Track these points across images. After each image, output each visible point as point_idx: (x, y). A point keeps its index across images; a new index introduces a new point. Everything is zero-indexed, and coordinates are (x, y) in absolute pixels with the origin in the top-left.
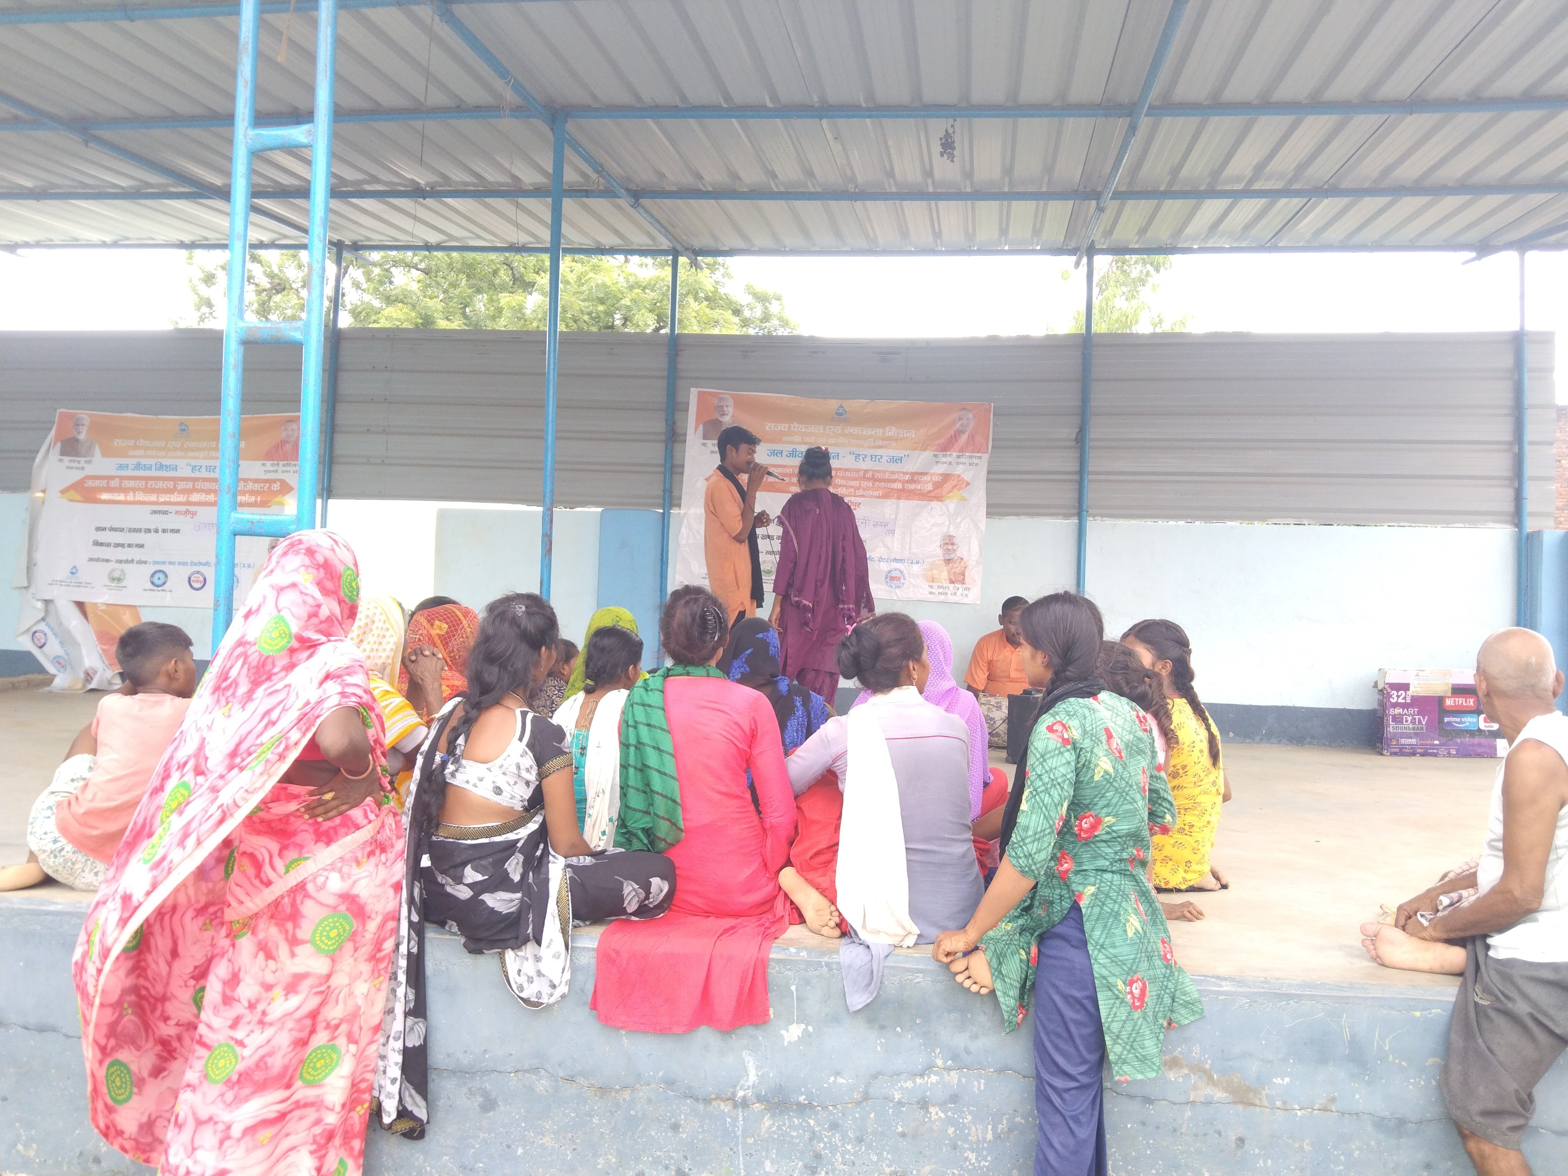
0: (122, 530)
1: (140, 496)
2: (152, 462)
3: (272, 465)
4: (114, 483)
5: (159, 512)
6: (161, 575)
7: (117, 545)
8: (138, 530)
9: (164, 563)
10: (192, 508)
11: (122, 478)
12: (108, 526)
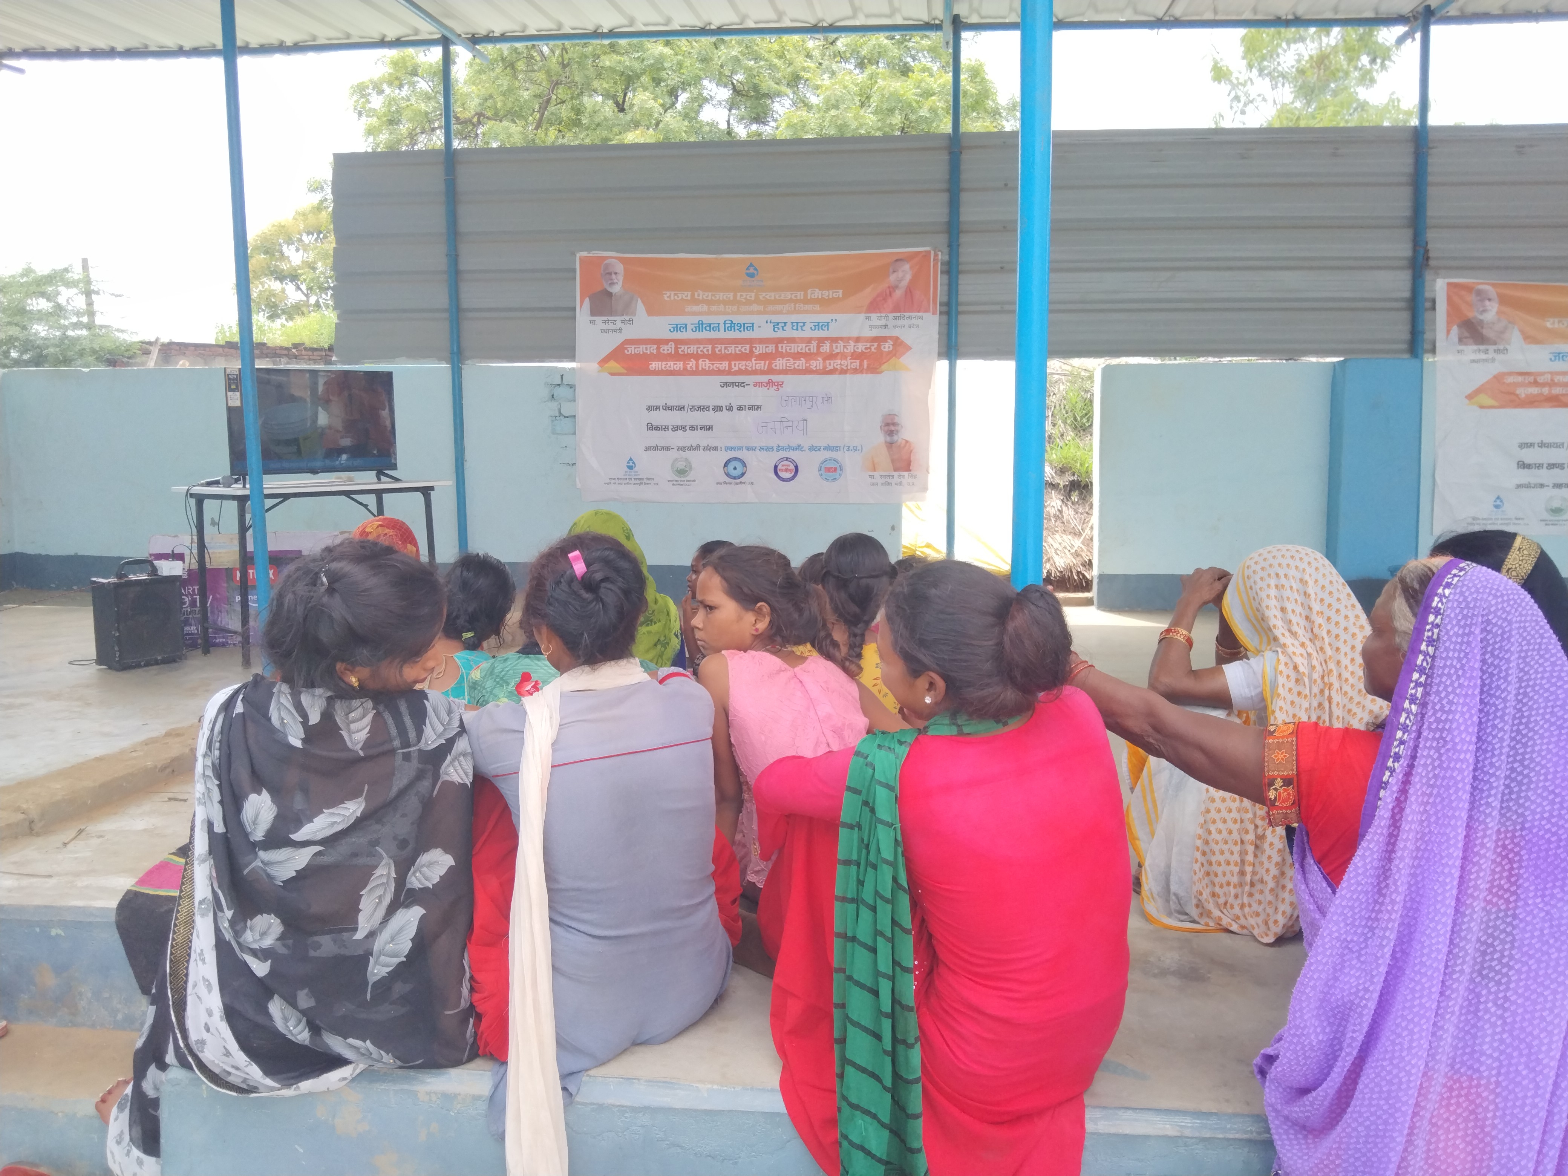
0: (681, 408)
1: (705, 364)
2: (720, 319)
3: (879, 318)
4: (667, 349)
5: (733, 384)
6: (738, 465)
7: (676, 428)
8: (706, 408)
9: (740, 448)
10: (776, 378)
11: (678, 342)
12: (661, 403)
